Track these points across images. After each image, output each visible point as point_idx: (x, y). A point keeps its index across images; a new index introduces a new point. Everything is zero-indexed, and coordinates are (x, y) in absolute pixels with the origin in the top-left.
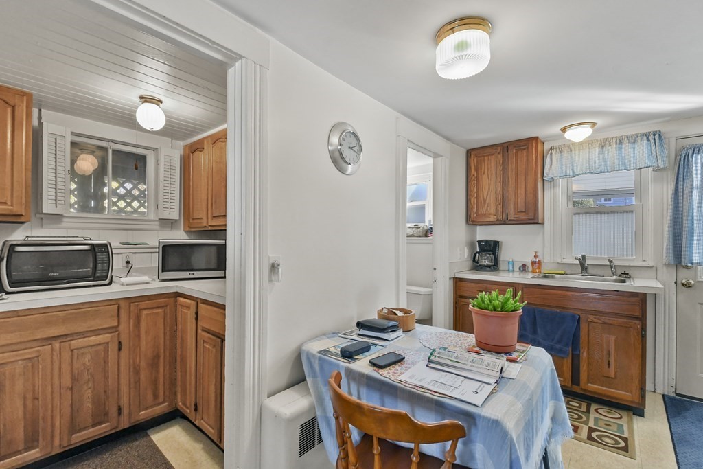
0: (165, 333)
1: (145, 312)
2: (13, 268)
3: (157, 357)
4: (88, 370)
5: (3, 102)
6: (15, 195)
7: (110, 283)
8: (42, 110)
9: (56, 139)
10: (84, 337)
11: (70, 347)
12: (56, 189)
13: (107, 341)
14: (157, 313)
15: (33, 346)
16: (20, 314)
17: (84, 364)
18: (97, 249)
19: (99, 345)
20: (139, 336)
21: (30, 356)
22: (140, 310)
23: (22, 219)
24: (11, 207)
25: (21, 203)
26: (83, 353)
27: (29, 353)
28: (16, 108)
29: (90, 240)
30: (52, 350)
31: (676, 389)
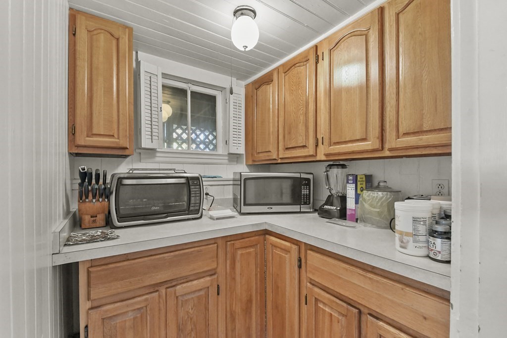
0: (256, 275)
1: (239, 252)
2: (121, 203)
3: (250, 301)
4: (191, 319)
5: (109, 35)
6: (120, 129)
7: (201, 217)
8: (138, 52)
9: (150, 77)
10: (187, 282)
11: (175, 293)
12: (151, 125)
13: (207, 286)
14: (249, 253)
15: (141, 293)
16: (129, 257)
17: (188, 312)
18: (190, 182)
19: (201, 290)
20: (234, 279)
21: (139, 306)
22: (236, 249)
23: (126, 152)
24: (118, 140)
25: (126, 136)
26: (186, 300)
27: (140, 302)
28: (120, 39)
29: (185, 173)
30: (159, 296)
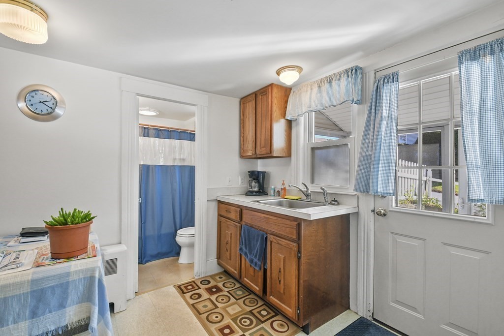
31: (373, 314)
